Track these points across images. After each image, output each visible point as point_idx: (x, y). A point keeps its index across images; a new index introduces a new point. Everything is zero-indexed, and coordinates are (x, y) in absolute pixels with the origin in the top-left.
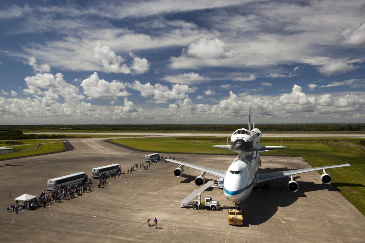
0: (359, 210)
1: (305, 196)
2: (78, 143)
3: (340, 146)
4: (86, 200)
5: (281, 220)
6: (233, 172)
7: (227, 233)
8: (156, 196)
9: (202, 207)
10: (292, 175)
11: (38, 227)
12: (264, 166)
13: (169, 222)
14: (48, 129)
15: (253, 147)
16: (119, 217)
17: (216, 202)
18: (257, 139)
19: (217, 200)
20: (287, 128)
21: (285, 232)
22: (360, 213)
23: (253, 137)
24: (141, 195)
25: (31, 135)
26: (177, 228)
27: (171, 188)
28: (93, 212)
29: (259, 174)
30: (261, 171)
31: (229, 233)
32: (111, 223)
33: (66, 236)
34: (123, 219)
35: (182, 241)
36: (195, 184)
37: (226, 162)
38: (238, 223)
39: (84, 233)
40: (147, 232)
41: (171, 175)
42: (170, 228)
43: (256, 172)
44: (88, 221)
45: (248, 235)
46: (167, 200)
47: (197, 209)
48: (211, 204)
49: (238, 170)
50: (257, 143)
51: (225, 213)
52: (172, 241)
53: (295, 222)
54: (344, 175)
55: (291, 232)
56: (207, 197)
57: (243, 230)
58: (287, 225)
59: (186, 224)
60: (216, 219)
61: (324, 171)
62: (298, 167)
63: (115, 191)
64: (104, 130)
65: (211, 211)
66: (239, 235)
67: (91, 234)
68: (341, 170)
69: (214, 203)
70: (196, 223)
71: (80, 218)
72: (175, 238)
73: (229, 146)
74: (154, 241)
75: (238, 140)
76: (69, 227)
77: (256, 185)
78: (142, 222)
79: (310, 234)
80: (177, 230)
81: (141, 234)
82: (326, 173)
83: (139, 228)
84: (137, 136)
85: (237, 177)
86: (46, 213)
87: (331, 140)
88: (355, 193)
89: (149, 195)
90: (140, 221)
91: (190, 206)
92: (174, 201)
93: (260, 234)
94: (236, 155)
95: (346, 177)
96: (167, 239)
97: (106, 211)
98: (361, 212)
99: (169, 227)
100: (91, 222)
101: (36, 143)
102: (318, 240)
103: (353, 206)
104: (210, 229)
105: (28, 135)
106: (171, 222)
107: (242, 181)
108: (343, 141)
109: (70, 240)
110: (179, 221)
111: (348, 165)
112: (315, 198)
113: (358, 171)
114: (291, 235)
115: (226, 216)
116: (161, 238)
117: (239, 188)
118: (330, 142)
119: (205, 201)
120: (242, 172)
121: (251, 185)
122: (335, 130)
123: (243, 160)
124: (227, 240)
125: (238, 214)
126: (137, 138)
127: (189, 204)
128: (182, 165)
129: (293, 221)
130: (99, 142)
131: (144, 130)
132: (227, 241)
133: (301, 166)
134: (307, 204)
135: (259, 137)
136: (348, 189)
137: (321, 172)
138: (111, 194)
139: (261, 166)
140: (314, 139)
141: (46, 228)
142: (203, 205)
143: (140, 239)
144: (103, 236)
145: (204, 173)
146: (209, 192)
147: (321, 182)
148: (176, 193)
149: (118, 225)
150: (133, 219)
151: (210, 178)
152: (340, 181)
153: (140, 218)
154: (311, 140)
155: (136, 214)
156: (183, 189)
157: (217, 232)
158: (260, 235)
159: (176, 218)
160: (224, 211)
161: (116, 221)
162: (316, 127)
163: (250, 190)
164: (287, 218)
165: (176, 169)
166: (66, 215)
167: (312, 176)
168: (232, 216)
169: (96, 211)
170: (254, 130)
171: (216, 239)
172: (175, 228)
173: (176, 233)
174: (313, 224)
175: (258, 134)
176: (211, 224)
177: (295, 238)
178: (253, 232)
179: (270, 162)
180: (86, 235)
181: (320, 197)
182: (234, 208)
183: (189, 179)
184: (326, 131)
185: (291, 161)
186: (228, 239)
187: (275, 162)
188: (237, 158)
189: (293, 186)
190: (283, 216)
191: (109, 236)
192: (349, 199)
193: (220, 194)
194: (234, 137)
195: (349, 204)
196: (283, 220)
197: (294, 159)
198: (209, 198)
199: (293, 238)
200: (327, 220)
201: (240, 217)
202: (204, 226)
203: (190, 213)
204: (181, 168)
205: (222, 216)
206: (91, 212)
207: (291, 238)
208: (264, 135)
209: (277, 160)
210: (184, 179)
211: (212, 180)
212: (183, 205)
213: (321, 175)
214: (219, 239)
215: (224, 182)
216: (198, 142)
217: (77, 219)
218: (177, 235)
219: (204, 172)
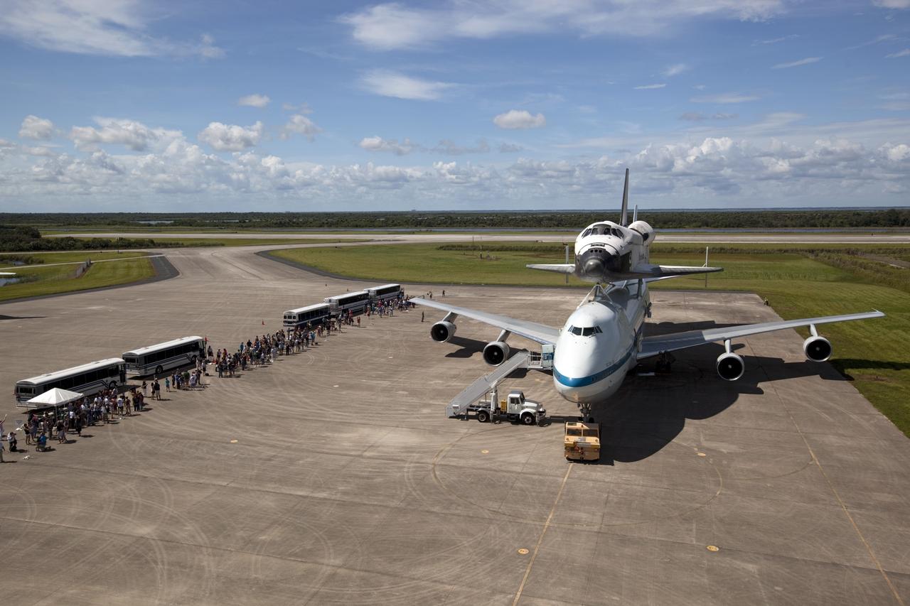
0: (900, 428)
1: (760, 392)
2: (189, 259)
3: (861, 265)
4: (211, 401)
5: (696, 449)
6: (576, 331)
7: (560, 479)
8: (384, 390)
9: (501, 416)
10: (730, 339)
11: (90, 468)
12: (657, 317)
13: (418, 452)
14: (109, 224)
15: (632, 269)
16: (295, 441)
17: (535, 405)
18: (642, 249)
19: (538, 401)
20: (723, 219)
21: (704, 477)
22: (901, 433)
23: (630, 243)
24: (351, 387)
25: (62, 239)
26: (437, 468)
27: (423, 370)
28: (231, 431)
29: (644, 336)
30: (649, 329)
31: (566, 478)
32: (274, 456)
33: (163, 490)
34: (304, 447)
35: (450, 497)
36: (484, 361)
37: (564, 307)
38: (587, 456)
39: (208, 482)
40: (363, 478)
41: (425, 339)
42: (422, 467)
43: (636, 331)
44: (216, 452)
45: (612, 485)
46: (415, 400)
47: (487, 420)
48: (523, 408)
49: (589, 325)
50: (642, 257)
51: (556, 431)
52: (425, 498)
53: (730, 453)
54: (868, 341)
55: (721, 479)
56: (512, 392)
57: (600, 472)
58: (711, 461)
59: (460, 458)
60: (535, 445)
61: (813, 329)
62: (745, 318)
63: (285, 378)
64: (254, 227)
65: (521, 427)
66: (591, 484)
67: (225, 484)
68: (860, 326)
69: (529, 407)
70: (485, 455)
71: (198, 444)
72: (432, 491)
73: (569, 267)
74: (381, 498)
75: (592, 251)
76: (169, 466)
77: (636, 363)
78: (353, 453)
79: (769, 485)
80: (437, 473)
81: (348, 482)
82: (819, 335)
83: (344, 467)
84: (340, 241)
85: (588, 343)
86: (110, 433)
87: (839, 251)
88: (892, 385)
89: (370, 388)
90: (347, 450)
91: (470, 413)
92: (431, 402)
93: (641, 482)
94: (586, 288)
95: (871, 345)
96: (414, 493)
97: (264, 426)
98: (904, 431)
99: (417, 465)
100: (225, 455)
101: (78, 259)
102: (787, 497)
103: (885, 417)
104: (518, 469)
105: (57, 239)
106: (424, 452)
107: (599, 352)
108: (872, 252)
109: (173, 498)
110: (442, 451)
111: (878, 314)
112: (785, 397)
113: (904, 331)
114: (719, 485)
115: (559, 437)
116: (398, 492)
117: (593, 369)
118: (834, 256)
119: (508, 401)
120: (601, 332)
121: (622, 362)
122: (851, 225)
123: (604, 301)
124: (559, 495)
125: (588, 433)
126: (340, 247)
127: (468, 410)
128: (452, 313)
129: (725, 451)
130: (243, 258)
131: (357, 226)
132: (561, 498)
133: (754, 318)
134: (764, 410)
135: (647, 242)
136: (875, 374)
137: (805, 332)
138: (275, 385)
139: (649, 316)
140: (794, 247)
141: (113, 471)
142: (502, 413)
143: (345, 493)
144: (256, 488)
145: (507, 333)
146: (518, 380)
147: (802, 357)
148: (437, 383)
149: (291, 461)
150: (329, 446)
151: (521, 346)
152: (855, 356)
153: (346, 444)
154: (786, 251)
155: (336, 435)
156: (453, 372)
157: (536, 477)
158: (643, 486)
159: (438, 442)
160: (554, 426)
161: (286, 452)
162: (801, 217)
163: (619, 375)
164: (713, 445)
165: (437, 323)
166: (163, 439)
167: (782, 341)
168: (573, 439)
169: (238, 427)
170: (635, 224)
171: (534, 494)
172: (431, 466)
173: (434, 479)
174: (778, 459)
175: (646, 236)
176: (521, 458)
177: (729, 492)
178: (626, 476)
179: (674, 306)
180: (214, 485)
181: (799, 393)
182: (580, 419)
183: (468, 348)
184: (828, 226)
185: (729, 305)
186: (561, 495)
187: (686, 308)
188: (589, 296)
189: (730, 366)
190: (702, 439)
191: (270, 487)
192: (874, 400)
193: (546, 385)
194: (583, 243)
195: (874, 411)
196: (701, 449)
197: (736, 300)
198: (518, 396)
199: (724, 492)
200: (812, 451)
201: (593, 441)
202: (502, 462)
203: (471, 430)
204: (448, 320)
205: (549, 438)
206: (226, 429)
207: (718, 493)
208: (661, 239)
209: (692, 300)
210: (457, 348)
211: (525, 350)
212: (454, 410)
213: (805, 339)
214: (540, 493)
215: (555, 356)
216: (493, 255)
217: (191, 447)
218: (436, 483)
219: (507, 331)
